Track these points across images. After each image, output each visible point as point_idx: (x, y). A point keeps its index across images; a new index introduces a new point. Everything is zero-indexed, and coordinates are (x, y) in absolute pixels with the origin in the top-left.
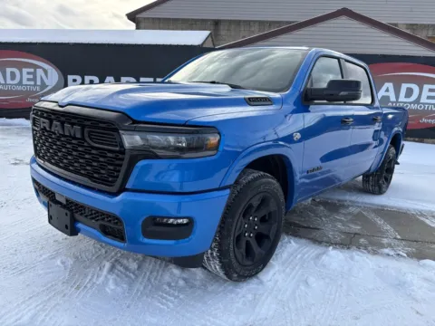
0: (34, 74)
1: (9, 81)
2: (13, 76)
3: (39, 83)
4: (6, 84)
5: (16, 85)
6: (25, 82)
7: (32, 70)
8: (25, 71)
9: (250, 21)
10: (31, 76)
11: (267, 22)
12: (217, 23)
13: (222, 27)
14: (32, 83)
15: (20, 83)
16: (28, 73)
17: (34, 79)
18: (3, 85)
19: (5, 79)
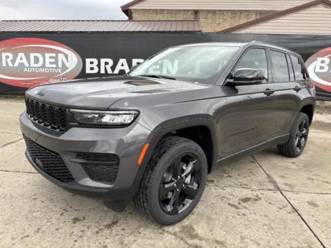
0: (56, 58)
1: (33, 64)
2: (37, 60)
3: (60, 65)
4: (30, 67)
5: (39, 68)
6: (47, 65)
7: (54, 55)
8: (47, 55)
9: (224, 11)
10: (53, 60)
11: (238, 11)
12: (196, 12)
13: (201, 16)
14: (54, 66)
15: (43, 66)
16: (51, 57)
17: (56, 63)
18: (27, 68)
19: (29, 63)
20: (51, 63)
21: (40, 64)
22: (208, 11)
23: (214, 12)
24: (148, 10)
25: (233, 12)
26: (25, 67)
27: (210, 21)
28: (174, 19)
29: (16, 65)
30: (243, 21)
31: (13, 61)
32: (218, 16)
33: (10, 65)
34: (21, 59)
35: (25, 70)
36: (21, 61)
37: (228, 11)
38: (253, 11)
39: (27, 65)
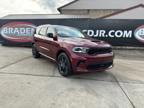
0: (30, 30)
1: (21, 33)
3: (32, 33)
4: (20, 34)
5: (24, 34)
7: (30, 29)
8: (27, 29)
9: (100, 9)
10: (29, 31)
11: (106, 10)
12: (88, 10)
13: (90, 12)
14: (30, 33)
15: (25, 33)
16: (28, 30)
17: (30, 32)
18: (19, 34)
19: (20, 32)
20: (28, 32)
21: (24, 32)
22: (93, 10)
23: (96, 10)
24: (68, 10)
25: (104, 10)
26: (18, 34)
27: (94, 14)
28: (79, 13)
29: (14, 33)
30: (108, 14)
31: (13, 31)
32: (97, 12)
33: (12, 33)
34: (16, 30)
35: (18, 35)
36: (16, 31)
37: (102, 10)
38: (113, 9)
39: (19, 33)
